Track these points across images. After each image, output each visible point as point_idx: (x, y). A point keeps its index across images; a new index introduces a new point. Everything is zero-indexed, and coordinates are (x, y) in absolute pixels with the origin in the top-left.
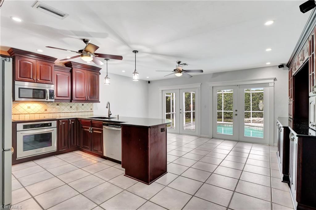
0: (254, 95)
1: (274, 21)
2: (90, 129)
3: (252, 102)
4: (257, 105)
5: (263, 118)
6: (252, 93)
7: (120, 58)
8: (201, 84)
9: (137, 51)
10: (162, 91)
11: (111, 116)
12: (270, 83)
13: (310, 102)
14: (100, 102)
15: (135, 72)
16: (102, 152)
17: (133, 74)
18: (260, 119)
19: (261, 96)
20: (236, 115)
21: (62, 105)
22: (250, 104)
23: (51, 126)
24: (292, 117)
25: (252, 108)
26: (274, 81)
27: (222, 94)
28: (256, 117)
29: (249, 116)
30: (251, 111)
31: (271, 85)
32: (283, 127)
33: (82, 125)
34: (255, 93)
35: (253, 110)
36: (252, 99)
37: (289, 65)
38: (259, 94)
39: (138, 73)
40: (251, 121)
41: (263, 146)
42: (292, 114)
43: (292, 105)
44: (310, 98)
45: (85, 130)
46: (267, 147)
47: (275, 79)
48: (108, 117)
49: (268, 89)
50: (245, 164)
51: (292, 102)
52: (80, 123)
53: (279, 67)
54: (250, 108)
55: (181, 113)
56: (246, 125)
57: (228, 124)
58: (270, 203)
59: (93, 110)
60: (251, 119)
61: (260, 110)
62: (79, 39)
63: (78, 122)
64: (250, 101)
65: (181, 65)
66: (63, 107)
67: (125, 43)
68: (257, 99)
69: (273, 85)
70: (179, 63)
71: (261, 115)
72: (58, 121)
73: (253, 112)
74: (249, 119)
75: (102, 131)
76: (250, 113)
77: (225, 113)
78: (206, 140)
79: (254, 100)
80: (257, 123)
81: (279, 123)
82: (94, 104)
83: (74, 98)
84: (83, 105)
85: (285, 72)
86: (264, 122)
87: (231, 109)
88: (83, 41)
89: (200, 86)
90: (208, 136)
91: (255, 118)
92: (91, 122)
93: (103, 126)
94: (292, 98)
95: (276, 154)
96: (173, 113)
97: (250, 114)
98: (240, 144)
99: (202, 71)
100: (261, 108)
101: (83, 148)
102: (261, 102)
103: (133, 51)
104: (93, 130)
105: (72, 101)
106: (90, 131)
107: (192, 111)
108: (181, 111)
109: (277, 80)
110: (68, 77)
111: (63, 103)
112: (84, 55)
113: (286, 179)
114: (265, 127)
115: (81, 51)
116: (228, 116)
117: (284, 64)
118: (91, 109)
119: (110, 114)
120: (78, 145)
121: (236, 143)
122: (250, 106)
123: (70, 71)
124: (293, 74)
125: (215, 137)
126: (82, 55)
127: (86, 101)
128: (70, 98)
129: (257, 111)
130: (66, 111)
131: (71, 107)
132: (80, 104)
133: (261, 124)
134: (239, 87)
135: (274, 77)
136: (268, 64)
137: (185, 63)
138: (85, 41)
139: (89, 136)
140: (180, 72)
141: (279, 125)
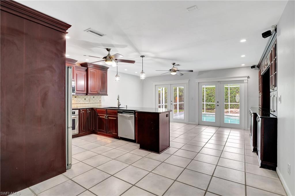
0: (232, 89)
1: (246, 40)
2: (106, 117)
3: (230, 95)
4: (234, 98)
5: (239, 109)
6: (230, 87)
7: (132, 62)
8: (189, 80)
9: (144, 56)
10: (155, 85)
11: (120, 106)
12: (244, 80)
13: (271, 95)
14: (107, 95)
15: (142, 72)
16: (116, 134)
17: (141, 74)
18: (237, 110)
19: (237, 90)
20: (218, 105)
21: (79, 97)
22: (228, 97)
23: (75, 114)
24: (261, 107)
25: (230, 101)
26: (248, 78)
27: (204, 88)
28: (233, 108)
29: (227, 107)
30: (229, 103)
31: (246, 82)
32: (253, 113)
33: (98, 114)
34: (232, 87)
35: (231, 102)
36: (230, 93)
37: (259, 66)
38: (236, 88)
39: (144, 73)
40: (229, 112)
41: (240, 130)
42: (261, 105)
43: (261, 97)
44: (271, 93)
45: (100, 117)
46: (243, 131)
47: (248, 77)
48: (118, 107)
49: (243, 85)
50: (225, 146)
51: (261, 96)
52: (95, 112)
53: (252, 68)
54: (228, 100)
55: (171, 104)
56: (225, 115)
57: (210, 114)
58: (244, 172)
59: (102, 102)
60: (229, 110)
61: (237, 103)
62: (104, 48)
63: (93, 111)
64: (228, 94)
65: (175, 65)
66: (79, 99)
67: (137, 51)
68: (234, 92)
69: (247, 82)
70: (174, 64)
71: (237, 107)
72: (79, 110)
73: (231, 104)
74: (227, 110)
75: (117, 117)
76: (228, 104)
77: (207, 105)
78: (194, 126)
79: (232, 94)
80: (234, 113)
81: (251, 111)
82: (102, 97)
83: (89, 92)
84: (94, 97)
85: (256, 72)
86: (240, 112)
87: (212, 102)
88: (106, 50)
89: (188, 82)
90: (194, 123)
91: (232, 110)
92: (106, 111)
93: (118, 114)
94: (261, 93)
95: (249, 135)
96: (162, 104)
97: (228, 106)
98: (220, 129)
99: (192, 71)
100: (237, 101)
101: (98, 131)
102: (238, 95)
103: (141, 56)
104: (108, 117)
105: (88, 94)
106: (105, 118)
107: (178, 103)
108: (171, 103)
109: (250, 78)
110: (85, 75)
111: (79, 96)
112: (107, 60)
113: (255, 150)
114: (240, 117)
115: (105, 58)
116: (209, 107)
117: (255, 65)
118: (100, 101)
119: (120, 104)
120: (93, 129)
121: (218, 128)
122: (228, 98)
123: (86, 71)
124: (261, 74)
125: (201, 124)
126: (106, 61)
127: (98, 94)
128: (85, 92)
129: (234, 103)
130: (81, 103)
131: (85, 99)
132: (92, 97)
133: (237, 114)
134: (220, 83)
135: (248, 75)
136: (243, 65)
137: (178, 64)
138: (108, 50)
139: (104, 122)
140: (175, 71)
141: (251, 112)
